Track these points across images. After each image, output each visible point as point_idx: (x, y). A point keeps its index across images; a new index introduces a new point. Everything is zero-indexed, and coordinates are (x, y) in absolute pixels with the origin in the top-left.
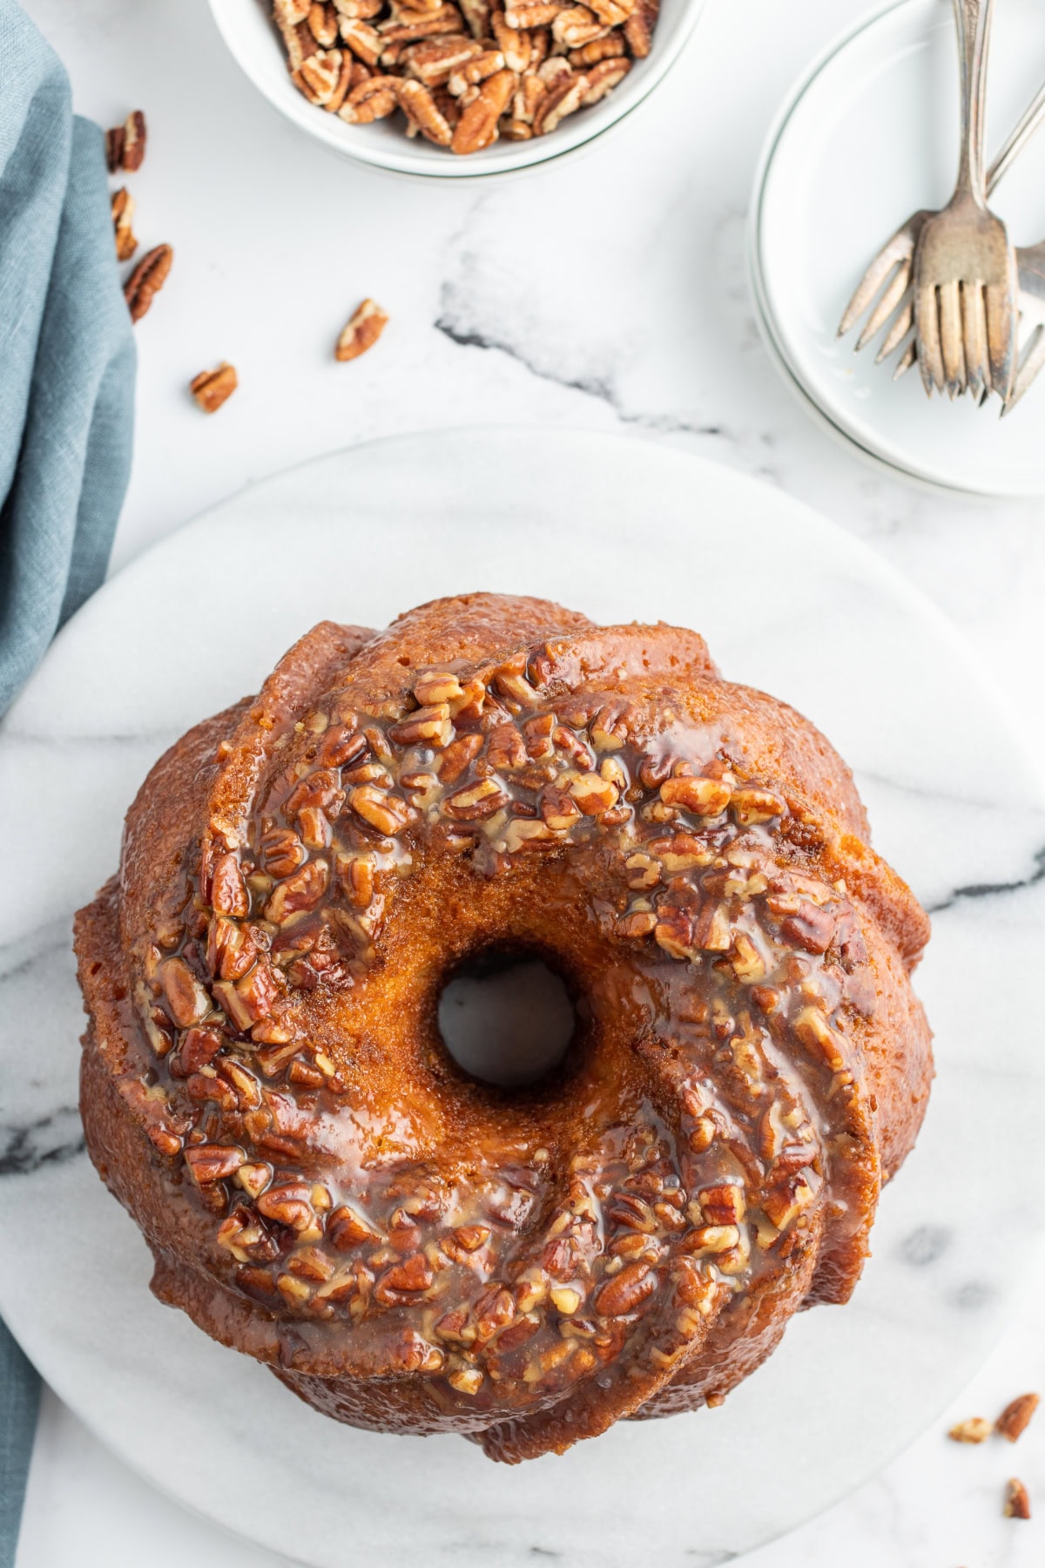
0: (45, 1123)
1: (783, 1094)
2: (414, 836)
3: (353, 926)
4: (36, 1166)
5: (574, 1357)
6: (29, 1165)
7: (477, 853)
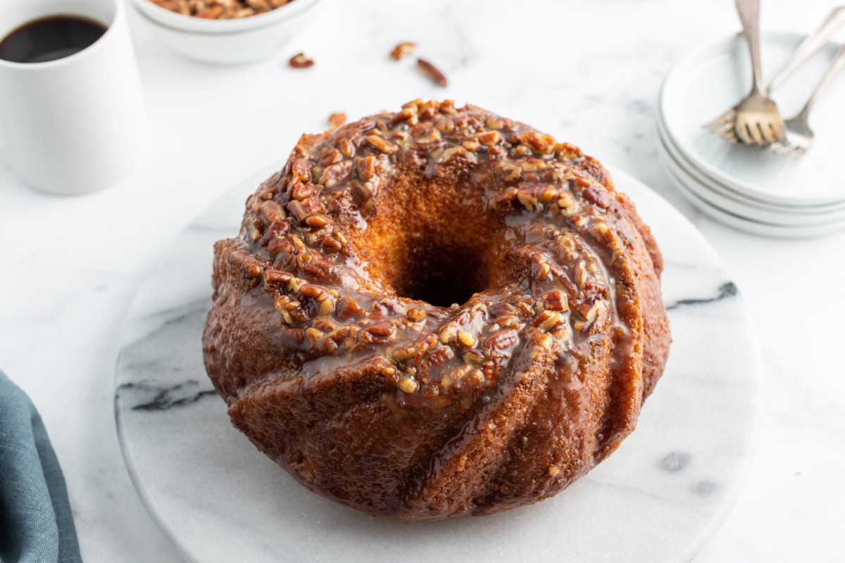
0: (178, 387)
1: (586, 259)
2: (397, 158)
3: (362, 188)
4: (169, 407)
5: (470, 375)
6: (165, 406)
7: (427, 167)
